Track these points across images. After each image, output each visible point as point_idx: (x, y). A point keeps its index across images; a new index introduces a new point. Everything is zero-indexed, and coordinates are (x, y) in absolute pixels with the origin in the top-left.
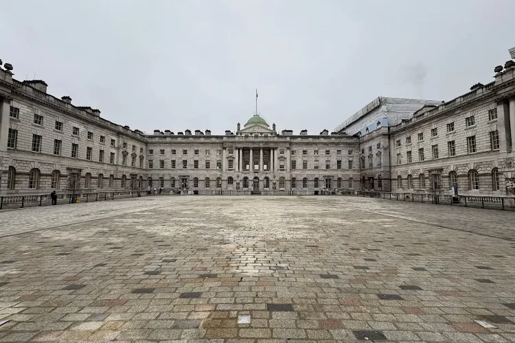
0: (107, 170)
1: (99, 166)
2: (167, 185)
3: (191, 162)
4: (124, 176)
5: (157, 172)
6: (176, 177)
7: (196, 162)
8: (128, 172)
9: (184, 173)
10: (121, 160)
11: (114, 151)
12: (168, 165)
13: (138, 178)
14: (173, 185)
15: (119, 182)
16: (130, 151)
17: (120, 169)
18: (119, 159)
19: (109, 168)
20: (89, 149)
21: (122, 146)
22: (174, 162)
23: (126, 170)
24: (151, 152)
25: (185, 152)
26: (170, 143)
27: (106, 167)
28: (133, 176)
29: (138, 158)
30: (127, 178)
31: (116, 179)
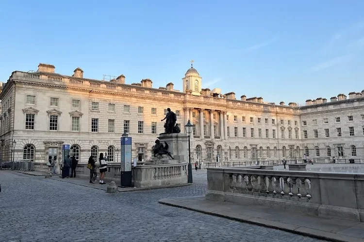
0: (272, 144)
1: (267, 141)
2: (323, 154)
3: (345, 130)
4: (284, 147)
5: (312, 142)
6: (331, 146)
7: (352, 128)
8: (287, 143)
9: (338, 141)
10: (280, 134)
11: (275, 128)
12: (322, 134)
13: (295, 148)
14: (329, 154)
15: (281, 152)
16: (286, 126)
17: (280, 142)
18: (279, 134)
19: (273, 141)
20: (260, 130)
21: (280, 123)
22: (327, 131)
23: (285, 142)
24: (305, 123)
25: (338, 119)
26: (321, 112)
27: (271, 141)
28: (291, 147)
29: (293, 131)
30: (287, 149)
31: (279, 150)
